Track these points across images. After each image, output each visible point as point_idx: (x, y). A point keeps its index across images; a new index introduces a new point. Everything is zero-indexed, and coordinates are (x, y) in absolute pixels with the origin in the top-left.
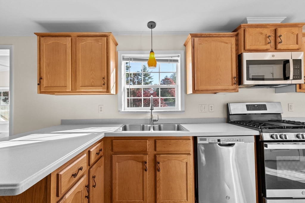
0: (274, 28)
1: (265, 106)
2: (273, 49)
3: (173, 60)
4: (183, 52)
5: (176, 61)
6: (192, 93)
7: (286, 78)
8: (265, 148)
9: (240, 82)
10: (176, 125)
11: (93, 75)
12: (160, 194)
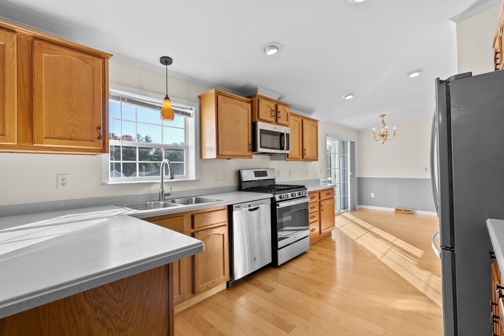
0: (275, 104)
1: (266, 172)
2: (274, 122)
3: (185, 113)
4: (197, 105)
5: (189, 115)
6: (215, 157)
7: (282, 149)
8: (277, 207)
9: (254, 149)
10: (194, 198)
11: (75, 120)
12: (199, 279)
